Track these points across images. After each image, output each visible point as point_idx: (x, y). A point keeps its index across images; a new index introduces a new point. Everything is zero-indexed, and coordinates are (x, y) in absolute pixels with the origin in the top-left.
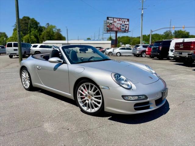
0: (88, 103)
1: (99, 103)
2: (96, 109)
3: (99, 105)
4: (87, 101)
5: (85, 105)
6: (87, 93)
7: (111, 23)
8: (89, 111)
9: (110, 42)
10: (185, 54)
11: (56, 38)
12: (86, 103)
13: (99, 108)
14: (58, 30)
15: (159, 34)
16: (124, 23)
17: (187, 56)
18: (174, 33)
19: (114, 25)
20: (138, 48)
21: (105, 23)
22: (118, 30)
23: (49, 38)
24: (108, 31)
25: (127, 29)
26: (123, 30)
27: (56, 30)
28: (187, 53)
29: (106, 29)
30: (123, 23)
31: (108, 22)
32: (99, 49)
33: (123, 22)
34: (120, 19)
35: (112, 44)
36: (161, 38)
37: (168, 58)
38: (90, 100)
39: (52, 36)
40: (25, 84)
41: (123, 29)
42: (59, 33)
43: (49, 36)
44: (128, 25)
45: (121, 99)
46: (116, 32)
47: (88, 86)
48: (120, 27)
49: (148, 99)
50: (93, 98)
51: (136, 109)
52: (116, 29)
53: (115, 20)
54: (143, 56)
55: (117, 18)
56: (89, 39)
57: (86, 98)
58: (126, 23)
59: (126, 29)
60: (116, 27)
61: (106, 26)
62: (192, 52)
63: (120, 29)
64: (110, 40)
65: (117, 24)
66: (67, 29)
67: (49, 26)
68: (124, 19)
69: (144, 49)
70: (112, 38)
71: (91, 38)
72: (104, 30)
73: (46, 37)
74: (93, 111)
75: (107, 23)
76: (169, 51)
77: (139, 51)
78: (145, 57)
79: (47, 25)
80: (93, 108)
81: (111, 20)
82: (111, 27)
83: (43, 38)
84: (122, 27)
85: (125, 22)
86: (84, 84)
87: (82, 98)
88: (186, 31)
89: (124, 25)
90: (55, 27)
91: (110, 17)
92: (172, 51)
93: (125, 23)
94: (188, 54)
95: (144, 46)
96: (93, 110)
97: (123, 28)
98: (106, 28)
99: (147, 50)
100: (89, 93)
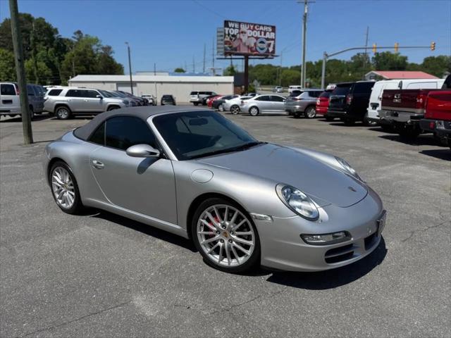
0: (223, 247)
1: (247, 247)
2: (242, 260)
3: (249, 252)
4: (220, 244)
5: (217, 251)
6: (219, 225)
7: (234, 36)
8: (225, 262)
9: (231, 79)
10: (405, 117)
11: (100, 67)
12: (219, 247)
13: (248, 258)
14: (103, 48)
15: (342, 60)
16: (265, 35)
17: (409, 121)
18: (373, 58)
19: (241, 40)
20: (298, 97)
21: (220, 34)
22: (250, 52)
23: (83, 68)
24: (226, 54)
25: (271, 50)
26: (262, 52)
27: (99, 48)
28: (409, 115)
29: (223, 50)
30: (263, 36)
31: (227, 33)
32: (208, 98)
33: (261, 34)
34: (254, 26)
35: (236, 84)
36: (346, 71)
37: (365, 122)
38: (226, 242)
39: (91, 62)
40: (61, 199)
41: (262, 49)
42: (109, 57)
43: (82, 62)
44: (272, 39)
45: (299, 243)
46: (247, 57)
47: (221, 211)
48: (255, 44)
49: (352, 239)
50: (235, 237)
51: (329, 261)
52: (245, 51)
53: (244, 28)
54: (310, 116)
55: (247, 24)
56: (180, 71)
57: (218, 236)
58: (268, 35)
59: (268, 50)
60: (245, 44)
61: (222, 42)
62: (418, 112)
63: (254, 49)
64: (231, 75)
65: (249, 37)
66: (129, 48)
67: (81, 37)
68: (263, 26)
69: (311, 100)
70: (235, 69)
71: (184, 69)
72: (218, 52)
73: (75, 66)
74: (234, 263)
75: (225, 34)
76: (368, 107)
77: (299, 104)
78: (315, 117)
79: (77, 36)
80: (233, 257)
81: (234, 28)
82: (235, 44)
83: (69, 69)
84: (259, 45)
85: (268, 33)
86: (214, 207)
87: (207, 237)
88: (399, 53)
89: (264, 40)
90: (96, 41)
91: (230, 22)
92: (375, 106)
93: (266, 37)
94: (412, 117)
95: (311, 94)
96: (234, 261)
97: (261, 47)
98: (222, 46)
99: (318, 102)
100: (224, 226)
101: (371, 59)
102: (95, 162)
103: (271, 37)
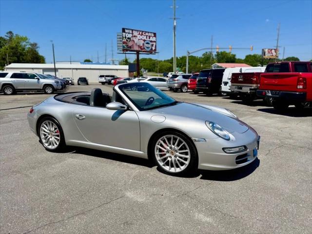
0: (171, 161)
1: (186, 159)
2: (183, 168)
3: (187, 163)
4: (169, 159)
5: (167, 164)
6: (168, 148)
7: (129, 38)
8: (173, 170)
9: (127, 67)
10: (246, 89)
11: (29, 58)
12: (168, 161)
13: (187, 166)
14: (31, 45)
15: (196, 56)
16: (149, 38)
17: (249, 92)
18: (215, 55)
19: (134, 41)
20: (176, 79)
21: (119, 37)
22: (140, 49)
23: (16, 58)
24: (124, 50)
25: (154, 48)
26: (148, 50)
27: (28, 44)
28: (249, 88)
29: (122, 48)
30: (148, 39)
31: (124, 36)
32: (112, 79)
33: (147, 38)
34: (142, 33)
35: (130, 71)
36: (199, 63)
37: (219, 94)
38: (173, 157)
39: (21, 54)
41: (148, 48)
42: (36, 51)
43: (15, 54)
44: (154, 42)
45: (222, 152)
46: (138, 53)
47: (169, 139)
48: (143, 44)
49: (248, 150)
50: (178, 154)
51: (238, 163)
52: (136, 48)
53: (135, 33)
54: (184, 91)
55: (138, 31)
56: (88, 61)
57: (168, 155)
58: (151, 39)
59: (152, 49)
60: (136, 44)
61: (121, 42)
62: (254, 86)
63: (143, 48)
64: (126, 65)
65: (139, 39)
66: (53, 45)
67: (12, 36)
68: (148, 32)
69: (184, 80)
70: (128, 61)
71: (91, 60)
72: (118, 49)
73: (9, 56)
74: (178, 170)
75: (123, 37)
76: (221, 84)
77: (178, 83)
78: (187, 92)
79: (9, 35)
80: (178, 166)
81: (129, 33)
82: (130, 44)
83: (4, 59)
84: (146, 45)
85: (151, 37)
86: (164, 137)
87: (161, 156)
88: (230, 53)
89: (149, 42)
90: (25, 39)
91: (127, 29)
92: (226, 83)
93: (150, 40)
94: (251, 89)
95: (184, 77)
96: (178, 169)
97: (148, 46)
98: (121, 45)
99: (189, 82)
100: (171, 148)
101: (214, 56)
102: (78, 115)
103: (153, 40)
